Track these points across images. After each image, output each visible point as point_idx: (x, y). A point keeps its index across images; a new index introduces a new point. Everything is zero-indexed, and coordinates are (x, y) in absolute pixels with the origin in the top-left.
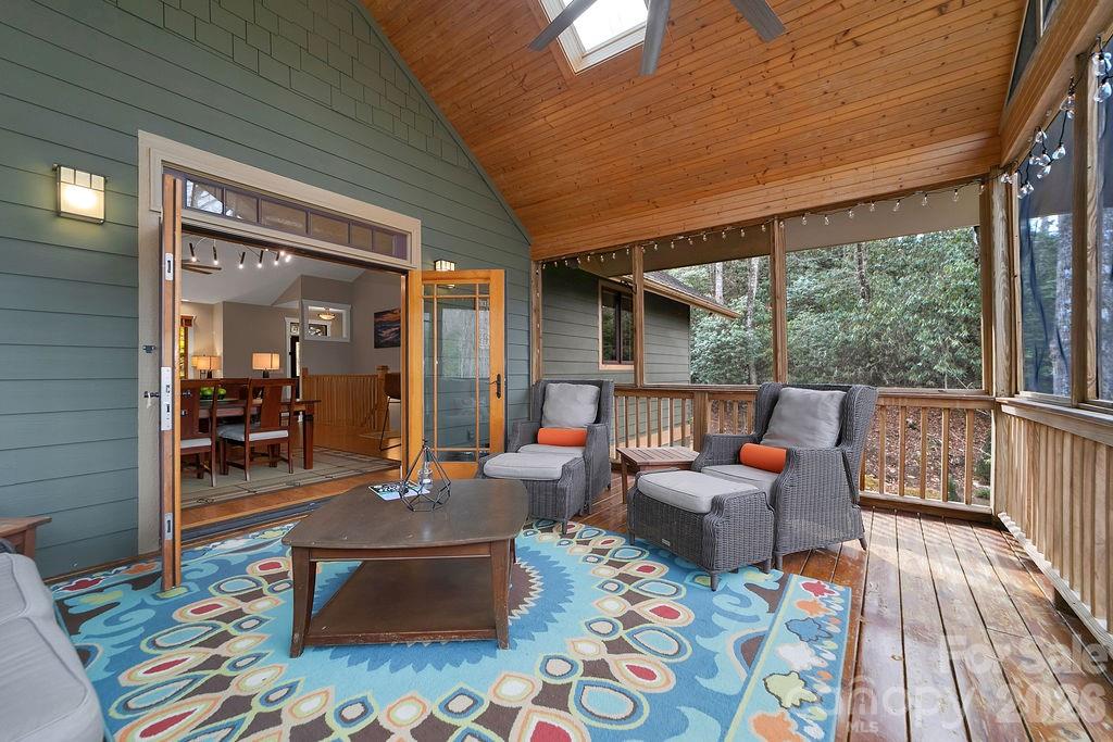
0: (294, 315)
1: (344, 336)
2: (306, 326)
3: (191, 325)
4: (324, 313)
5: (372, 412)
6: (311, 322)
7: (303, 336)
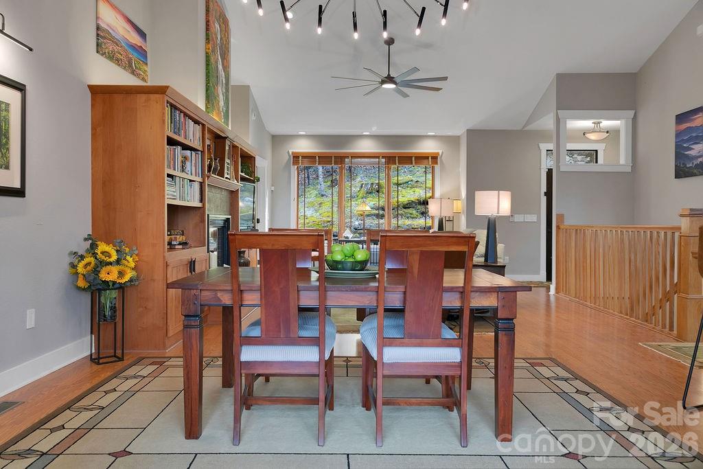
0: (548, 140)
1: (622, 161)
2: (563, 152)
3: (437, 163)
4: (593, 131)
5: (667, 297)
6: (570, 146)
7: (558, 167)
